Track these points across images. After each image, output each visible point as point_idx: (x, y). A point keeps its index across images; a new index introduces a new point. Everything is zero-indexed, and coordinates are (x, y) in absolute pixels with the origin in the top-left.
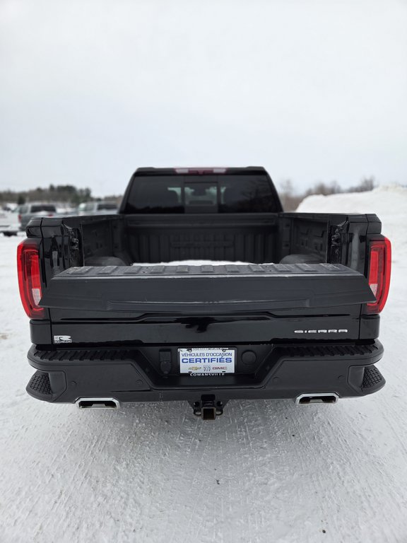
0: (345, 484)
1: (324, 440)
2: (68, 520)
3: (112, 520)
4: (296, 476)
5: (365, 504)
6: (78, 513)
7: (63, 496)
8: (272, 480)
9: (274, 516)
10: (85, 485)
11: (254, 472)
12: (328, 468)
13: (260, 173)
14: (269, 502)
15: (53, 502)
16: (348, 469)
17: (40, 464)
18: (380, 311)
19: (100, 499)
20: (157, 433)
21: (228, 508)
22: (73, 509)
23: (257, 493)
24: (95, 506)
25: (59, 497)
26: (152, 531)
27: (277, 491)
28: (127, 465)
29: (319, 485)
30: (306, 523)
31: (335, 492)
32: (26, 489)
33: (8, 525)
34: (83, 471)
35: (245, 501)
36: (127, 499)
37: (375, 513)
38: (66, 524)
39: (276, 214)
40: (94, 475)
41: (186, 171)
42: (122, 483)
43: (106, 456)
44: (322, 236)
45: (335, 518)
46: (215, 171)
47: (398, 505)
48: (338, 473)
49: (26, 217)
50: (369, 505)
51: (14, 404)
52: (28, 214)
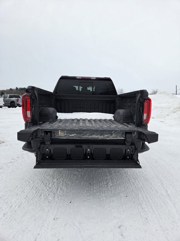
0: (135, 185)
1: (129, 174)
2: (37, 194)
3: (53, 193)
4: (118, 182)
5: (142, 190)
6: (40, 192)
7: (34, 188)
8: (109, 183)
9: (110, 192)
10: (42, 185)
11: (103, 182)
12: (129, 181)
13: (109, 80)
14: (108, 189)
15: (30, 189)
16: (136, 181)
17: (24, 179)
18: (148, 123)
19: (48, 188)
20: (68, 171)
21: (94, 191)
22: (38, 191)
23: (104, 187)
24: (46, 190)
25: (32, 188)
26: (67, 196)
27: (111, 187)
28: (57, 179)
29: (126, 185)
30: (121, 194)
31: (131, 187)
32: (20, 186)
33: (14, 195)
34: (41, 181)
35: (100, 189)
36: (58, 188)
37: (144, 192)
38: (36, 195)
39: (115, 96)
40: (45, 182)
41: (81, 78)
42: (55, 184)
43: (49, 177)
44: (131, 102)
45: (131, 193)
46: (92, 78)
47: (153, 190)
48: (133, 182)
49: (6, 100)
50: (143, 190)
51: (11, 162)
52: (8, 98)
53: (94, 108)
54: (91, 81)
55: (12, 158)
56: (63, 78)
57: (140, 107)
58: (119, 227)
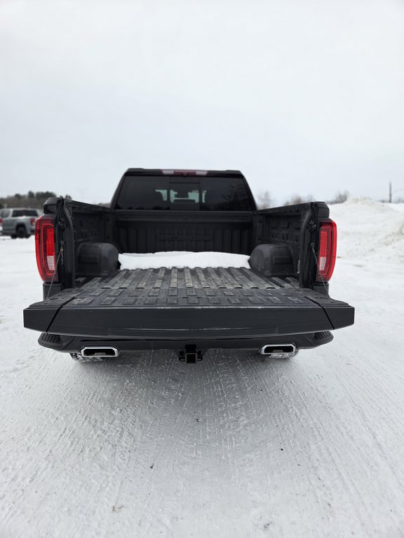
0: (301, 420)
1: (287, 393)
2: (73, 447)
3: (110, 445)
4: (262, 415)
5: (316, 433)
6: (82, 442)
7: (67, 432)
8: (242, 419)
9: (243, 441)
10: (86, 423)
11: (227, 414)
12: (288, 411)
13: (237, 176)
14: (239, 432)
15: (59, 435)
16: (304, 411)
17: (45, 411)
18: (329, 279)
19: (99, 432)
20: (145, 390)
21: (206, 437)
22: (76, 440)
23: (230, 427)
24: (95, 437)
25: (64, 432)
26: (144, 451)
27: (246, 425)
28: (121, 410)
29: (280, 421)
30: (268, 444)
31: (293, 425)
32: (35, 427)
33: (22, 451)
34: (83, 415)
35: (220, 432)
36: (122, 432)
37: (322, 439)
38: (71, 449)
39: (251, 212)
40: (93, 417)
41: (172, 173)
42: (117, 422)
43: (102, 405)
44: (288, 227)
45: (291, 441)
46: (198, 173)
47: (342, 433)
48: (296, 414)
49: (7, 221)
50: (319, 433)
51: (15, 370)
52: (10, 218)
53: (205, 241)
54: (197, 180)
55: (19, 360)
56: (131, 174)
57: (311, 242)
58: (266, 527)
